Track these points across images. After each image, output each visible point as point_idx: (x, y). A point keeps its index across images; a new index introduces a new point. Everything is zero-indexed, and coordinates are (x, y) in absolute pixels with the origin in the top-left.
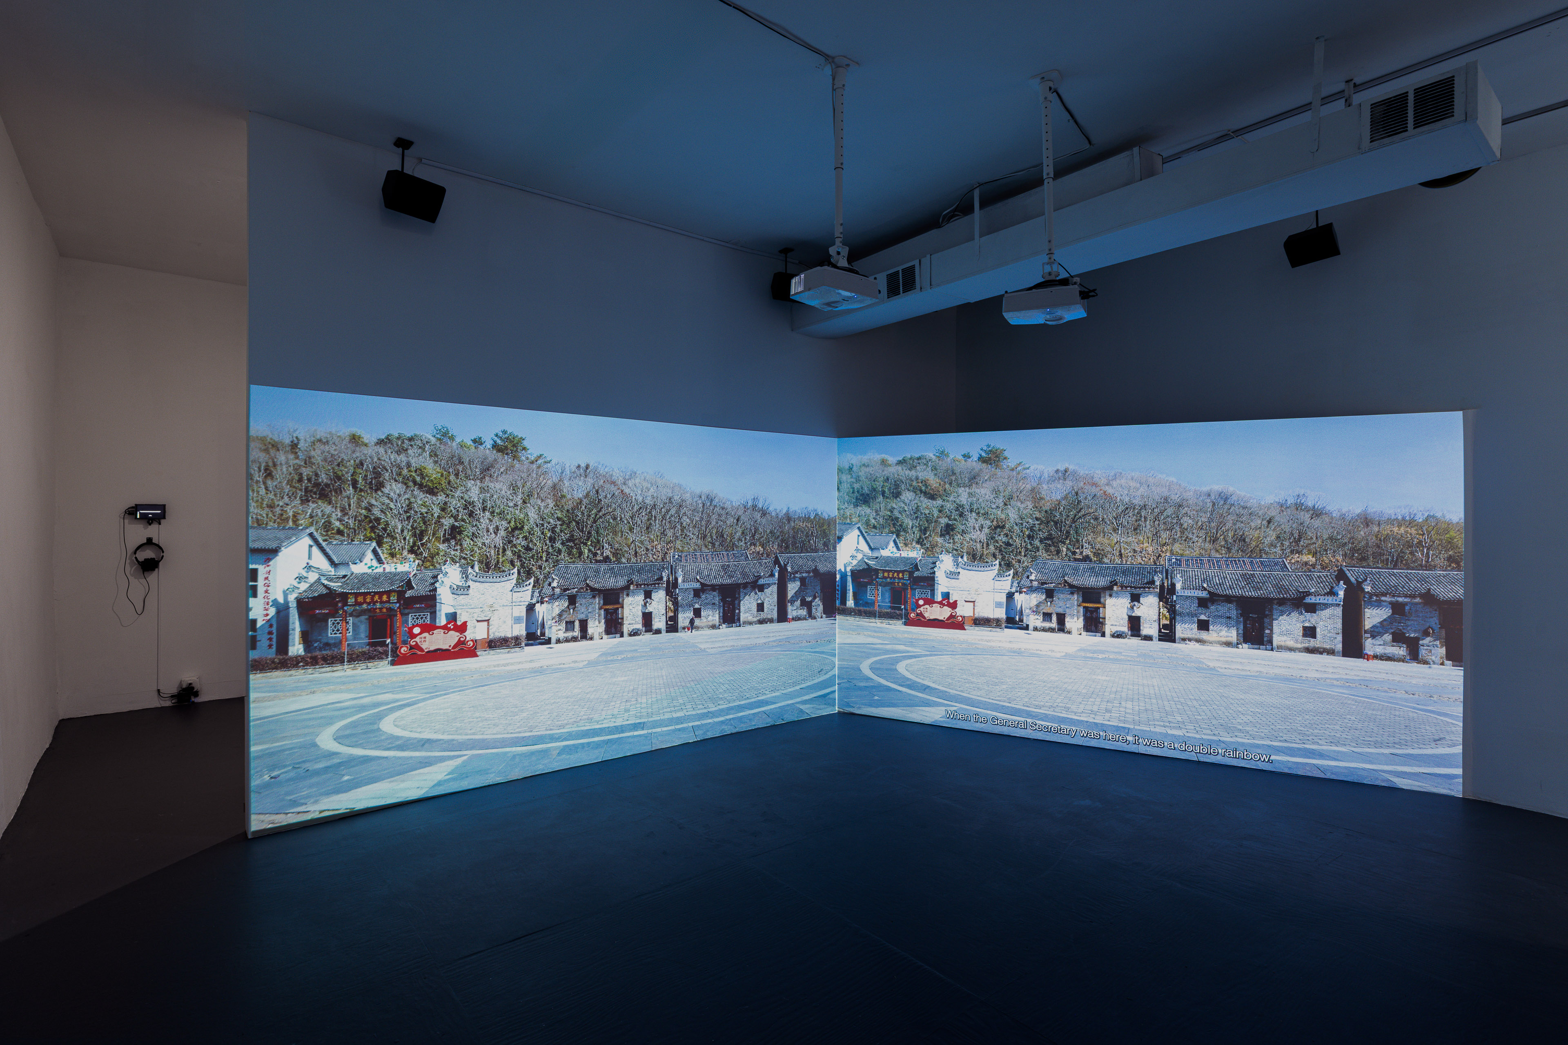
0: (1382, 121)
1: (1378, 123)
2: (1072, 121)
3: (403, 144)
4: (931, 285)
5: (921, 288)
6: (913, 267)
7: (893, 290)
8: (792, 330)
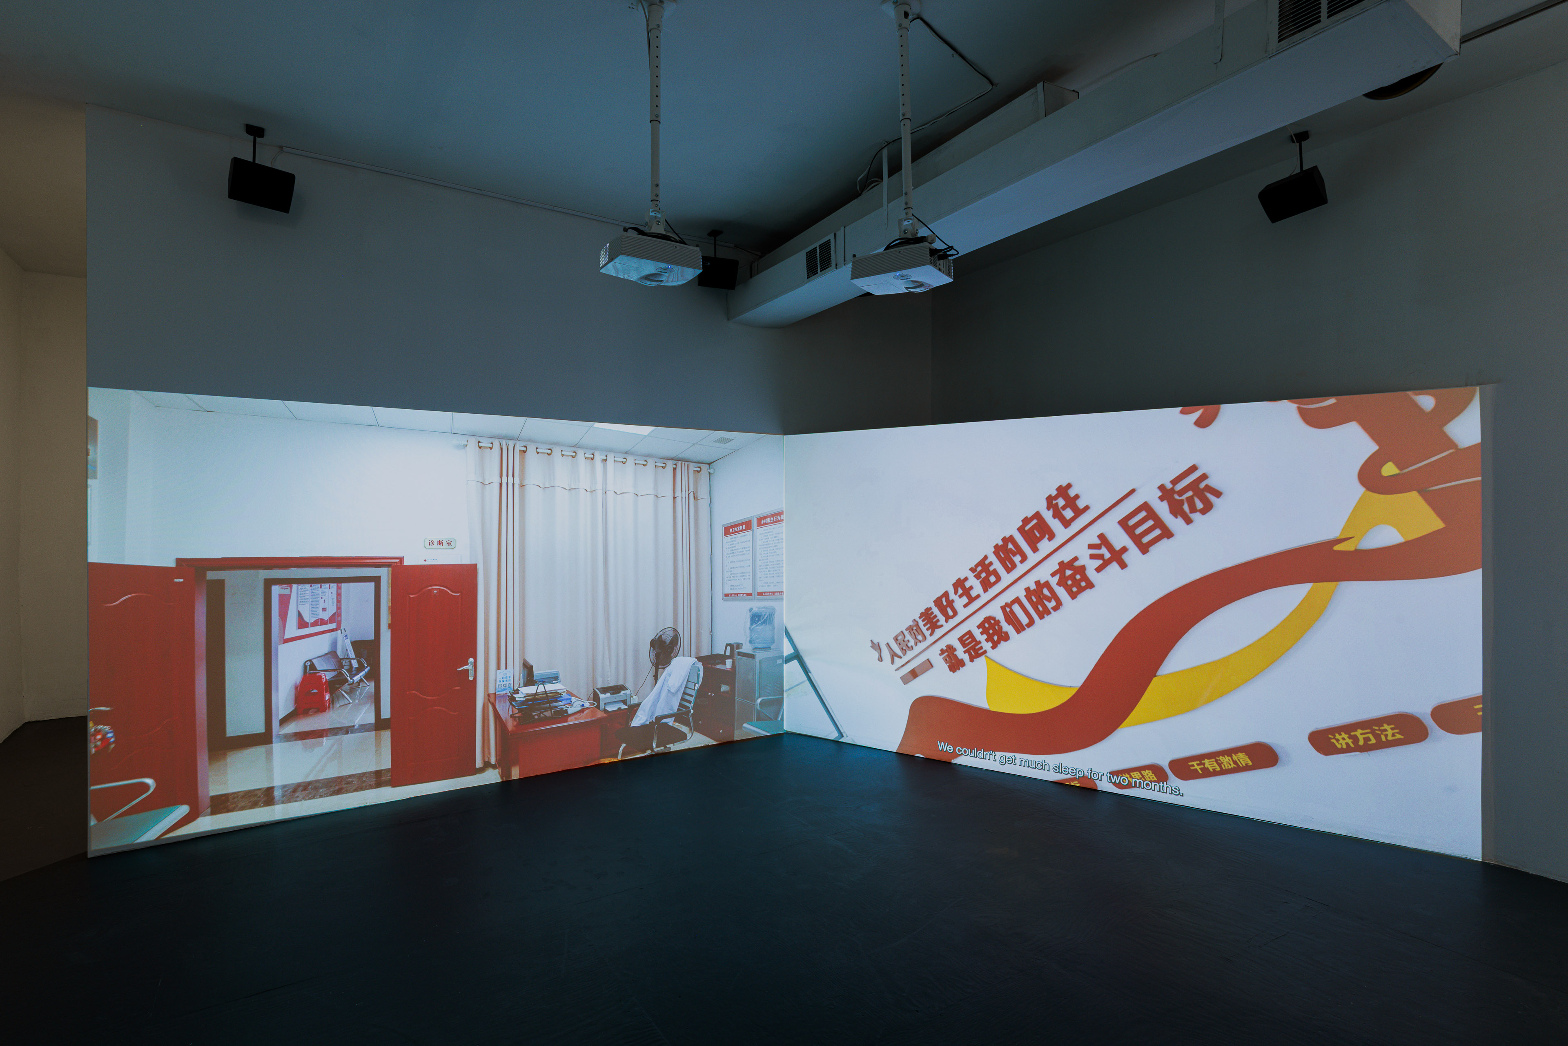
0: (1293, 13)
1: (1288, 15)
2: (956, 56)
3: (255, 132)
4: (844, 261)
5: (836, 265)
6: (828, 242)
7: (812, 271)
8: (728, 320)
